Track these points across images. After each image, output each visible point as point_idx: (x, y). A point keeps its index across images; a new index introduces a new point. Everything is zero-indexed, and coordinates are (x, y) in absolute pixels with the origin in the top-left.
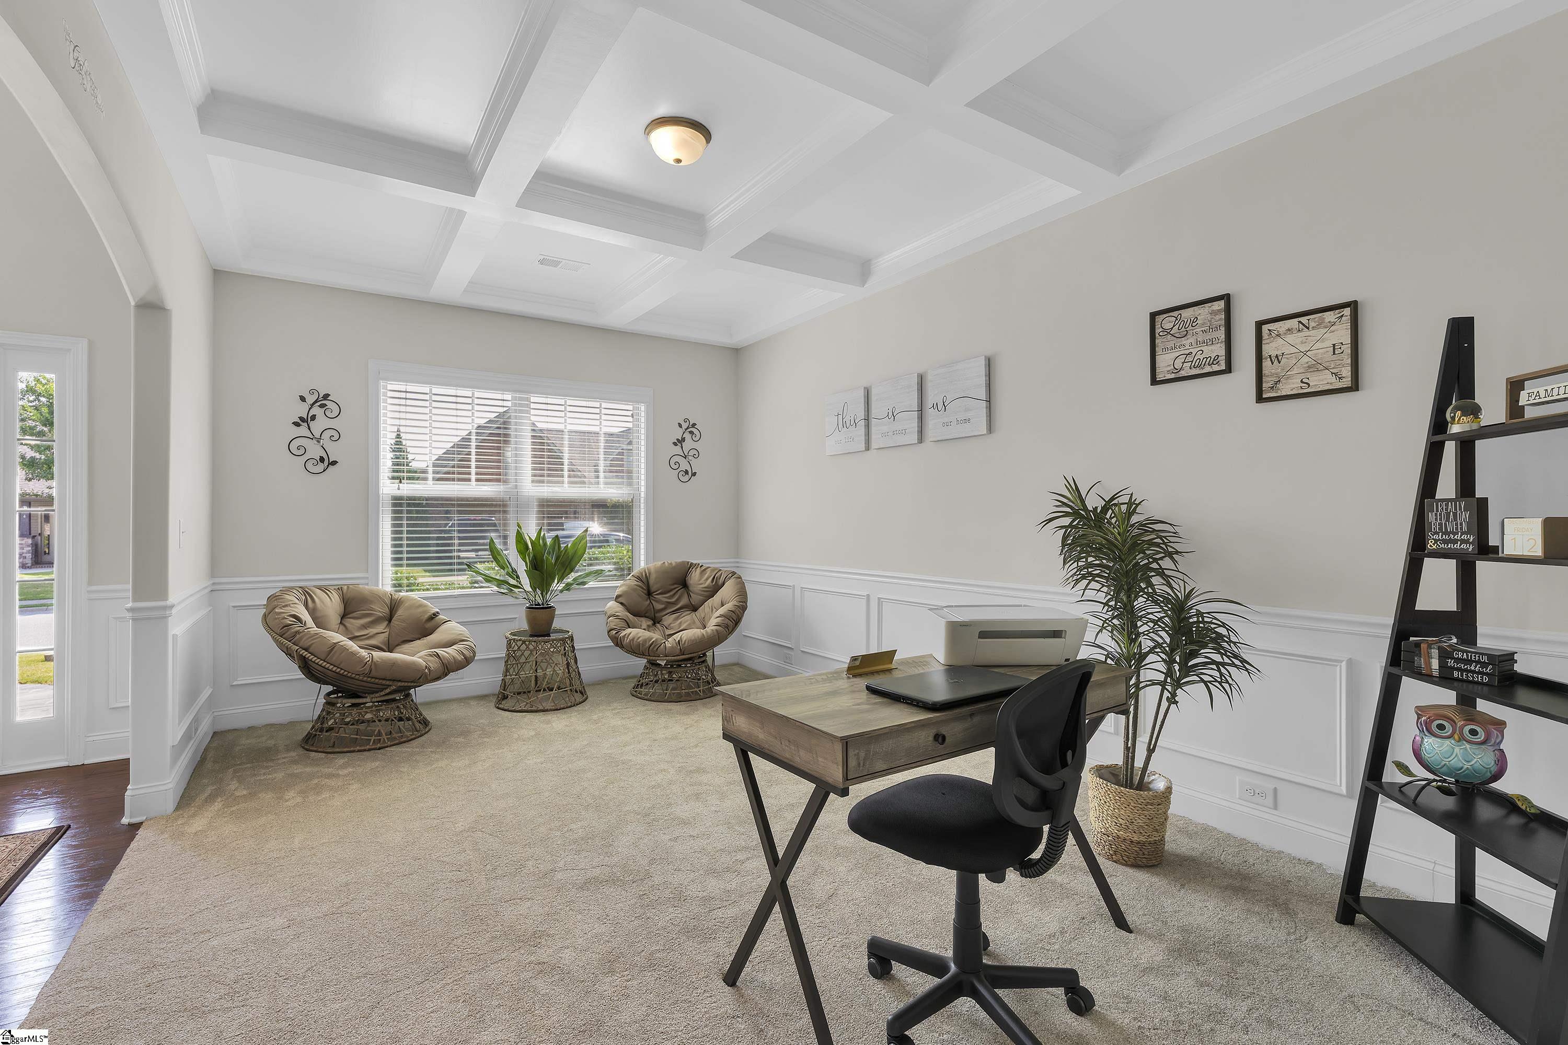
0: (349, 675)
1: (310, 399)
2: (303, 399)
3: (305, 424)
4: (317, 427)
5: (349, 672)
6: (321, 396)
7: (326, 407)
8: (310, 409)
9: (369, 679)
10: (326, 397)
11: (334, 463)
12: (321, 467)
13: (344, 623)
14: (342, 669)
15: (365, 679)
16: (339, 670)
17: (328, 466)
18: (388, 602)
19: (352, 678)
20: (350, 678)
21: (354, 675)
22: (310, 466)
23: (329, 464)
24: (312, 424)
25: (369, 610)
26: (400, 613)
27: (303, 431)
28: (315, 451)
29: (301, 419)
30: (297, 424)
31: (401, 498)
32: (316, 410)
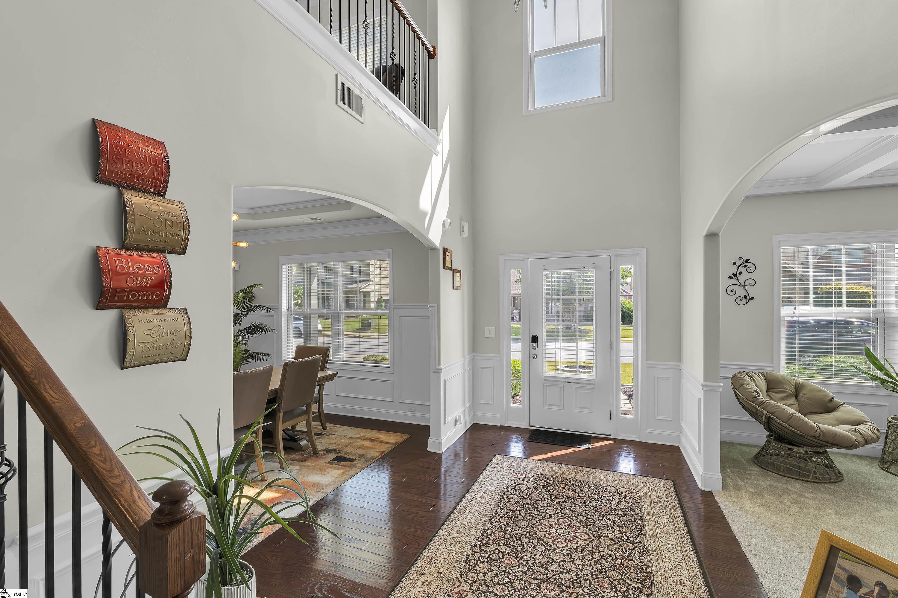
0: (803, 435)
1: (738, 263)
2: (734, 263)
3: (736, 277)
4: (742, 279)
5: (801, 432)
6: (745, 260)
7: (748, 267)
8: (738, 269)
9: (817, 440)
10: (747, 261)
11: (752, 299)
12: (745, 301)
13: (769, 394)
14: (798, 431)
15: (814, 439)
16: (796, 431)
17: (749, 301)
18: (794, 384)
19: (803, 436)
20: (801, 436)
21: (806, 436)
22: (738, 300)
23: (749, 299)
24: (740, 277)
25: (783, 389)
26: (803, 393)
27: (734, 281)
28: (741, 292)
29: (734, 275)
30: (731, 278)
31: (794, 322)
32: (742, 269)
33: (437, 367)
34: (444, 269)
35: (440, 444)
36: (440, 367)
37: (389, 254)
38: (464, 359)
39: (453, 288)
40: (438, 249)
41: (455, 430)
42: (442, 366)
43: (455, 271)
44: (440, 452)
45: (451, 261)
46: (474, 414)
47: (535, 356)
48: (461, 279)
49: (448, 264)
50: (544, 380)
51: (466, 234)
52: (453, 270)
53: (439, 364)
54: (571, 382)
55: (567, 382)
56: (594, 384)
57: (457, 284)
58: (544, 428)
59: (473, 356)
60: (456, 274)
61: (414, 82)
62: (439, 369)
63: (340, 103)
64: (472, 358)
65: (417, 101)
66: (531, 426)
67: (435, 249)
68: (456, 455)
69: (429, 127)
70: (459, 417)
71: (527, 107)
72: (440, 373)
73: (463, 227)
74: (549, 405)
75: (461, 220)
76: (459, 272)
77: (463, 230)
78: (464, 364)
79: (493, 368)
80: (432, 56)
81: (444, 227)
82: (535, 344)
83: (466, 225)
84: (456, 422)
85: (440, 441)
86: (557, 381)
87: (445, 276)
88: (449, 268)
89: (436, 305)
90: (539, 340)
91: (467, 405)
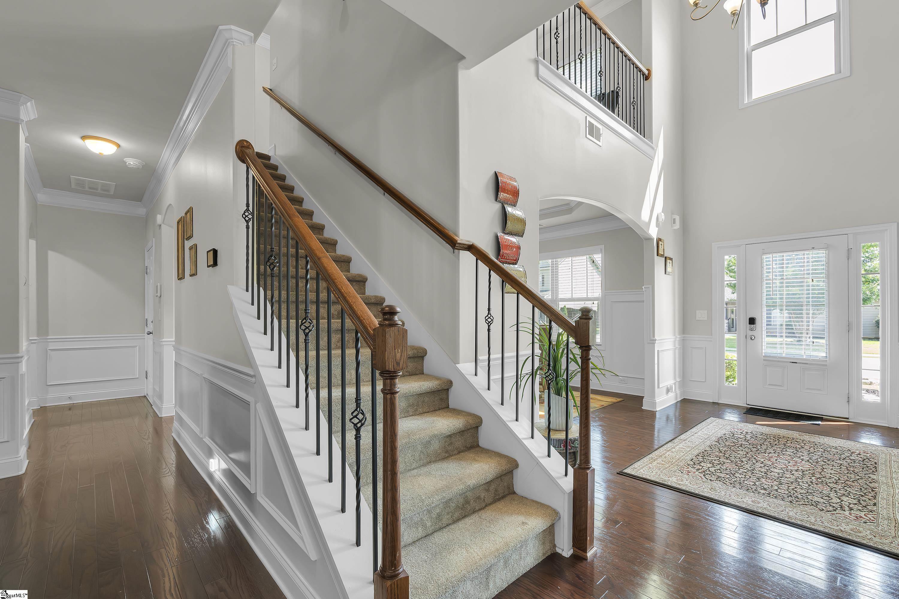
33: (653, 339)
34: (658, 255)
35: (654, 404)
36: (654, 339)
37: (601, 249)
38: (675, 337)
39: (665, 273)
40: (653, 239)
41: (666, 397)
42: (656, 337)
43: (667, 258)
44: (654, 410)
45: (664, 249)
46: (684, 390)
47: (753, 337)
48: (672, 266)
49: (661, 252)
50: (764, 360)
51: (677, 226)
52: (666, 257)
53: (654, 336)
54: (796, 363)
55: (792, 362)
56: (826, 365)
57: (669, 269)
58: (764, 407)
59: (684, 337)
60: (668, 261)
61: (633, 104)
62: (653, 340)
63: (588, 136)
64: (683, 339)
65: (635, 119)
66: (749, 405)
67: (650, 239)
68: (668, 418)
69: (644, 137)
70: (671, 387)
71: (743, 100)
72: (654, 343)
73: (674, 219)
74: (769, 385)
75: (672, 214)
76: (671, 259)
77: (674, 223)
78: (675, 341)
79: (704, 348)
80: (647, 77)
81: (658, 221)
82: (752, 326)
83: (677, 218)
84: (668, 391)
85: (655, 401)
86: (779, 361)
87: (659, 262)
88: (662, 256)
89: (650, 286)
90: (758, 321)
91: (678, 380)
